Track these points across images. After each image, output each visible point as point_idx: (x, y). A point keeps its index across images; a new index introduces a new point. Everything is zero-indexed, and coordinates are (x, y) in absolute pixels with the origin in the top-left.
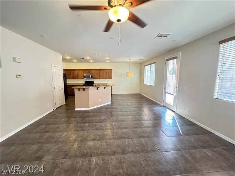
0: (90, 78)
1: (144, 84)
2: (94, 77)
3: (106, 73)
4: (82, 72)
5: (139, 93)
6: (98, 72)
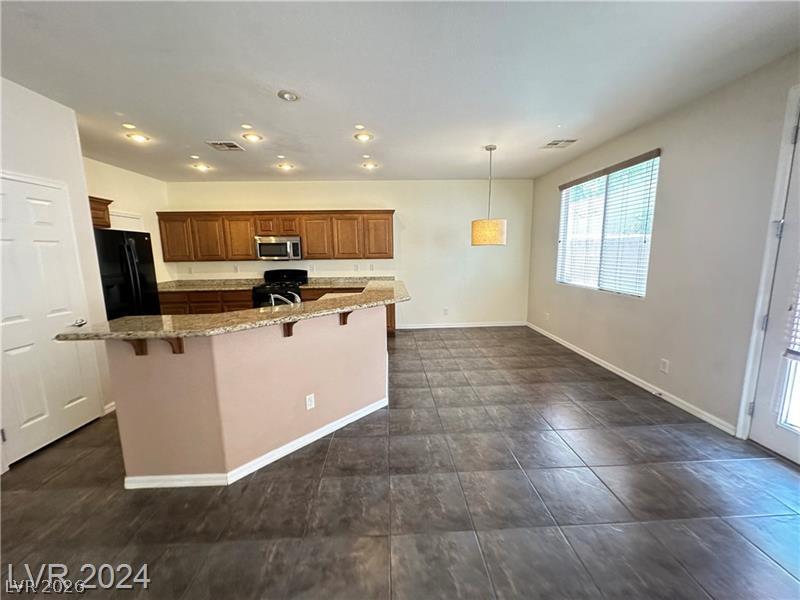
0: (286, 254)
1: (558, 279)
3: (366, 230)
4: (249, 226)
5: (524, 323)
6: (326, 224)
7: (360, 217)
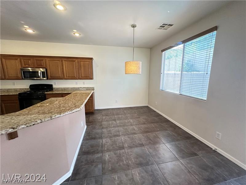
0: (39, 77)
1: (161, 88)
2: (49, 75)
3: (80, 67)
4: (17, 62)
5: (146, 105)
6: (59, 63)
7: (77, 61)
